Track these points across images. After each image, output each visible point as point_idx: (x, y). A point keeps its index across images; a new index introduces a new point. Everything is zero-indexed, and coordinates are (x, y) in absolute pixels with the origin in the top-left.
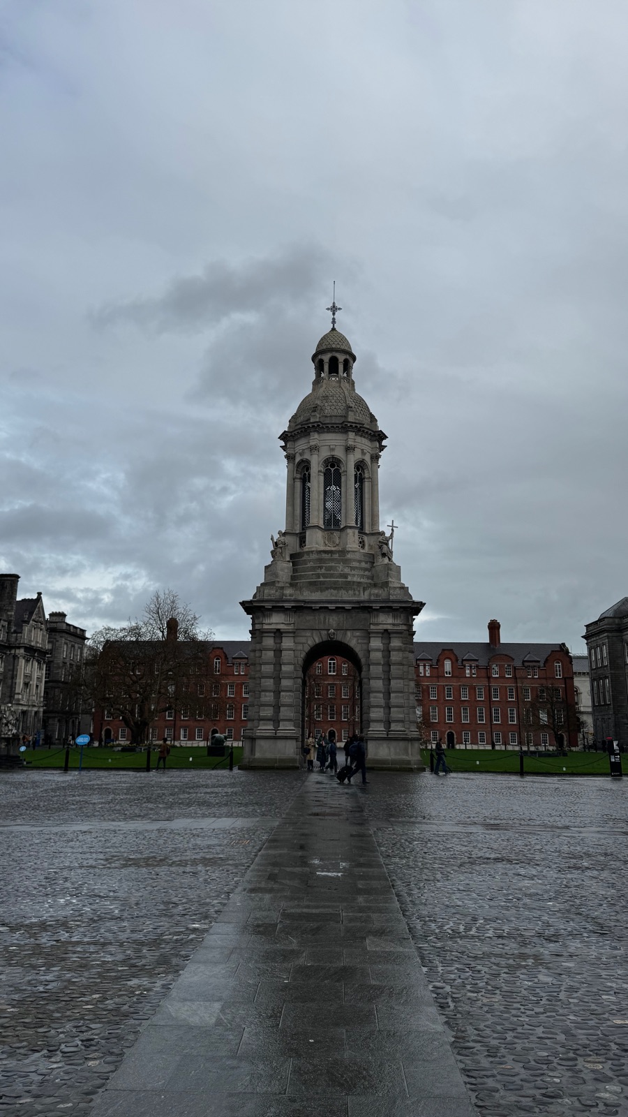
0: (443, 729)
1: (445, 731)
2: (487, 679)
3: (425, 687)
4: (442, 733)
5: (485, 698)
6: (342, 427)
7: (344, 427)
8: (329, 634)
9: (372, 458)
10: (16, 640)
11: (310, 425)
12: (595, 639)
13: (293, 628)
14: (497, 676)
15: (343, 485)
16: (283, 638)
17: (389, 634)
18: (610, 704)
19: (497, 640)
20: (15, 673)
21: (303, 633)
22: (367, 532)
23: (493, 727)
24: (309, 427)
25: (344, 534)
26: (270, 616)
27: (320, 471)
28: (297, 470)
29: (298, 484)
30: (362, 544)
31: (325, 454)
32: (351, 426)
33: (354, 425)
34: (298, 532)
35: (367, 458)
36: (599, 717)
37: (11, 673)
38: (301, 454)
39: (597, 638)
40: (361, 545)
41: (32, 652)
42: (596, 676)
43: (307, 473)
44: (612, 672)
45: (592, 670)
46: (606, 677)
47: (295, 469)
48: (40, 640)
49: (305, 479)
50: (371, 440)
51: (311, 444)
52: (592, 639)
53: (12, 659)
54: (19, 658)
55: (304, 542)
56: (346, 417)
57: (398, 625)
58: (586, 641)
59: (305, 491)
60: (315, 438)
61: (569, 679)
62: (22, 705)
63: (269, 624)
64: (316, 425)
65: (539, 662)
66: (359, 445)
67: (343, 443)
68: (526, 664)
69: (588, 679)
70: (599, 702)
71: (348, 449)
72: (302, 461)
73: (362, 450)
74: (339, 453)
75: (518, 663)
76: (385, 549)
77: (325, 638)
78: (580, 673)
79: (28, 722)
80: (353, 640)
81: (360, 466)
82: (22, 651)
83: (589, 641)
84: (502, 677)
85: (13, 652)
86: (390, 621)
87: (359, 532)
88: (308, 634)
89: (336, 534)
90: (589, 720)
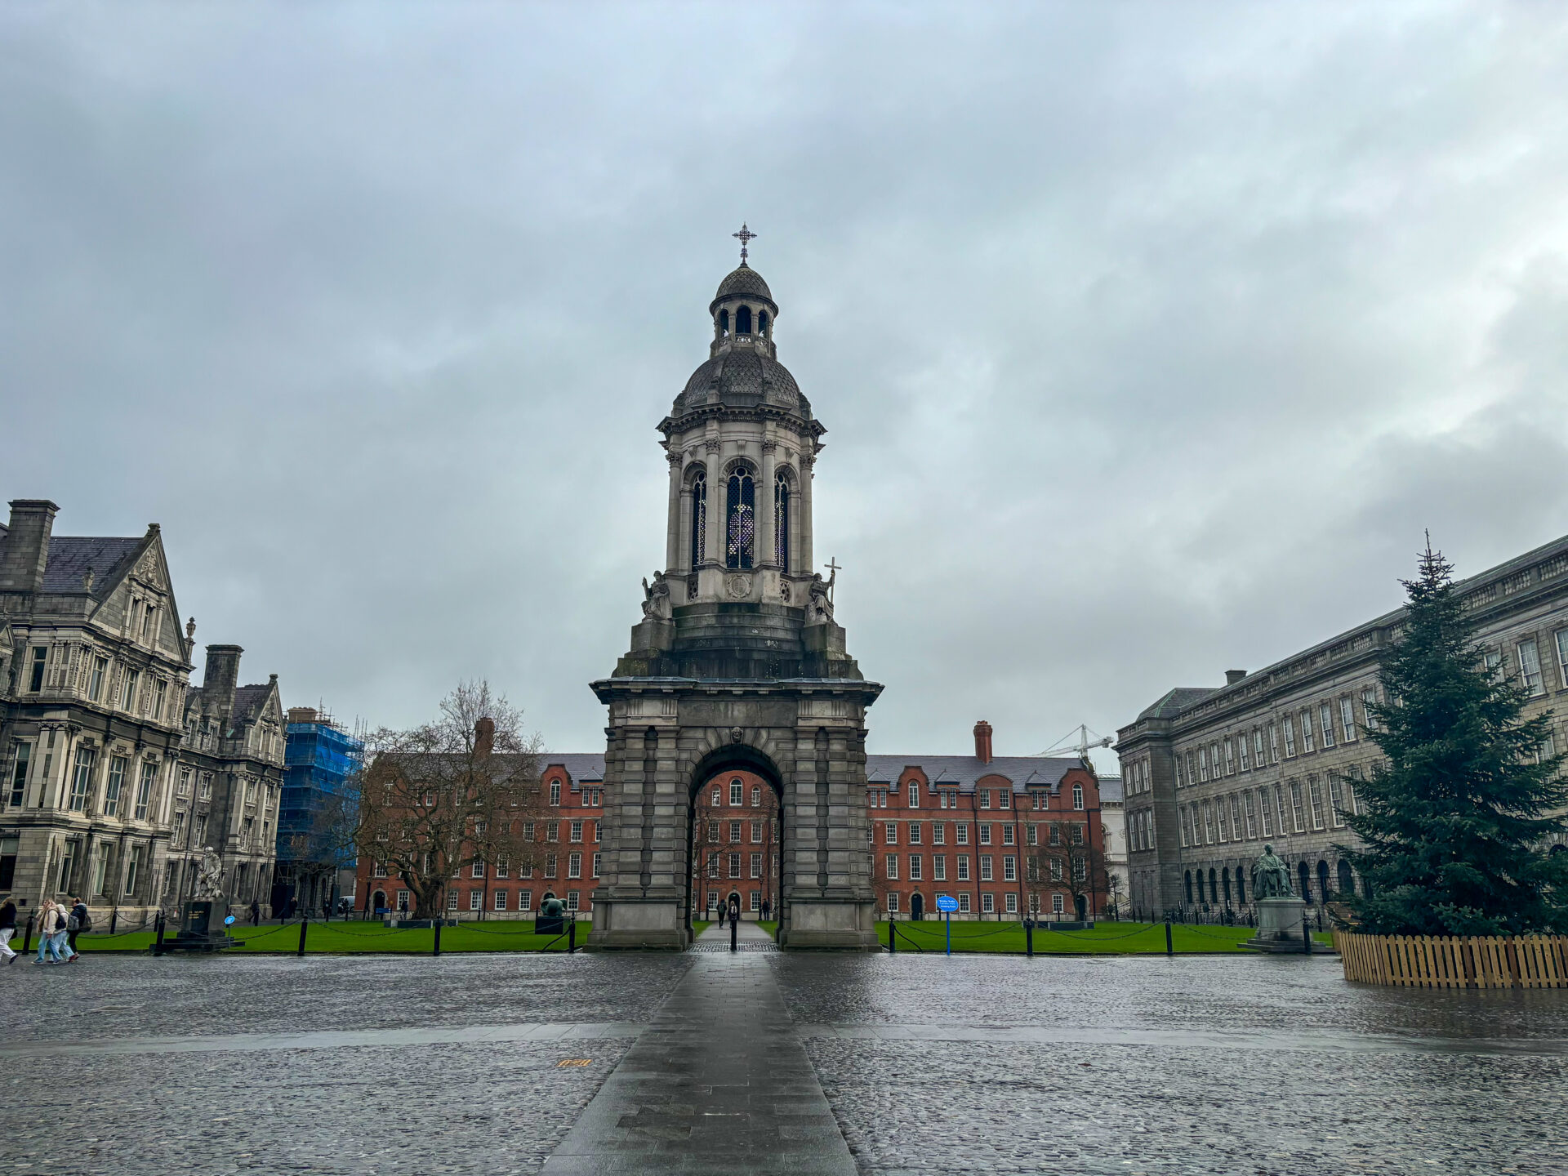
0: (906, 891)
1: (909, 893)
2: (972, 813)
3: (878, 825)
4: (904, 896)
5: (970, 842)
6: (756, 413)
7: (760, 416)
8: (732, 735)
9: (802, 462)
10: (234, 749)
11: (707, 409)
12: (1131, 751)
13: (675, 724)
14: (986, 807)
15: (757, 501)
16: (660, 741)
17: (827, 733)
18: (1154, 850)
19: (987, 753)
20: (230, 802)
21: (691, 734)
22: (793, 575)
23: (981, 885)
24: (704, 412)
25: (757, 579)
26: (638, 706)
27: (720, 480)
28: (685, 479)
29: (687, 501)
30: (786, 592)
31: (730, 452)
32: (770, 411)
33: (774, 410)
34: (686, 573)
35: (795, 461)
36: (1139, 870)
37: (224, 802)
38: (692, 454)
39: (1135, 749)
40: (784, 596)
41: (260, 768)
42: (1133, 809)
43: (701, 483)
44: (1157, 800)
45: (1127, 798)
46: (1148, 809)
47: (683, 477)
48: (272, 750)
49: (698, 494)
50: (801, 435)
51: (708, 437)
52: (1128, 752)
53: (226, 781)
54: (237, 778)
55: (696, 590)
56: (762, 397)
57: (841, 720)
58: (1118, 755)
59: (698, 512)
60: (712, 430)
61: (1093, 813)
62: (240, 853)
63: (638, 718)
64: (715, 408)
65: (1049, 785)
66: (783, 442)
67: (757, 437)
68: (1031, 789)
69: (1122, 813)
70: (1138, 846)
71: (767, 447)
72: (693, 465)
73: (787, 449)
74: (752, 453)
75: (1018, 787)
76: (822, 602)
77: (726, 741)
78: (1108, 804)
79: (250, 881)
80: (770, 745)
81: (784, 473)
82: (243, 767)
83: (1123, 754)
84: (995, 810)
85: (228, 769)
86: (829, 713)
87: (782, 576)
88: (699, 734)
89: (746, 579)
90: (1123, 874)
